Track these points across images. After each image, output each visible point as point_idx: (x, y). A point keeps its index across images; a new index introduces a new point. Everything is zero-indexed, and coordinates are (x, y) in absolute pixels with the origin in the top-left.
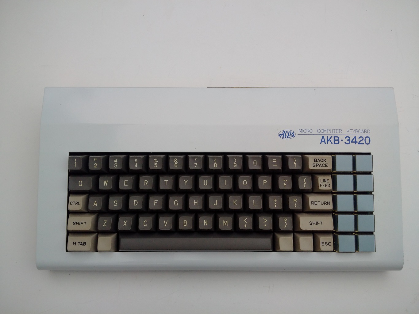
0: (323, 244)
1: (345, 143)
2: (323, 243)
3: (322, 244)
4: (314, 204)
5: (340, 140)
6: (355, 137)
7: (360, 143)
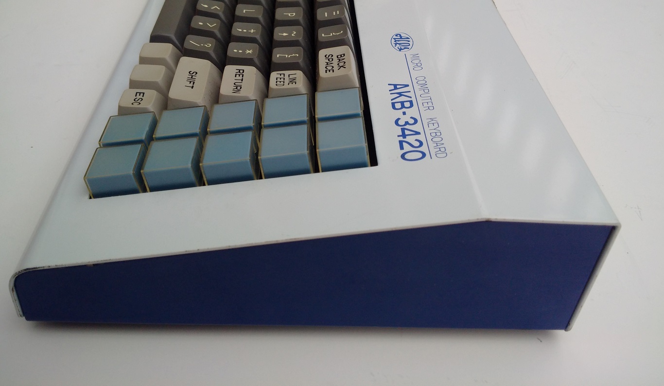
0: (138, 94)
1: (399, 119)
2: (142, 94)
3: (140, 93)
4: (239, 73)
5: (404, 110)
6: (418, 133)
7: (404, 144)
